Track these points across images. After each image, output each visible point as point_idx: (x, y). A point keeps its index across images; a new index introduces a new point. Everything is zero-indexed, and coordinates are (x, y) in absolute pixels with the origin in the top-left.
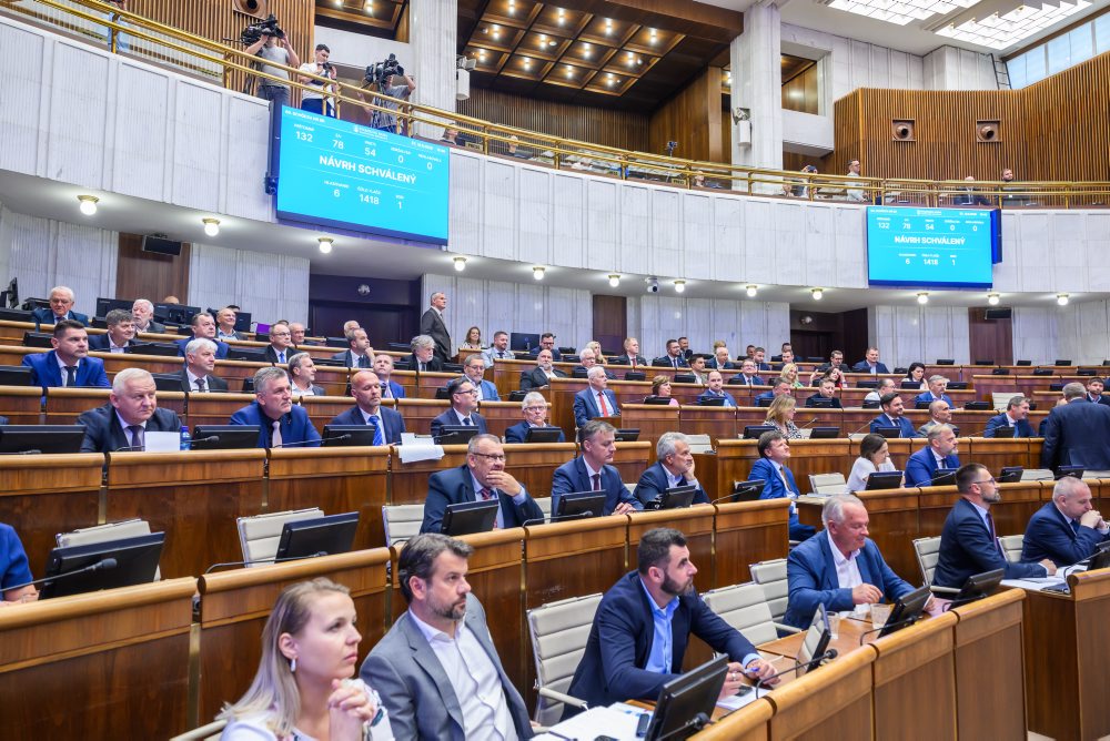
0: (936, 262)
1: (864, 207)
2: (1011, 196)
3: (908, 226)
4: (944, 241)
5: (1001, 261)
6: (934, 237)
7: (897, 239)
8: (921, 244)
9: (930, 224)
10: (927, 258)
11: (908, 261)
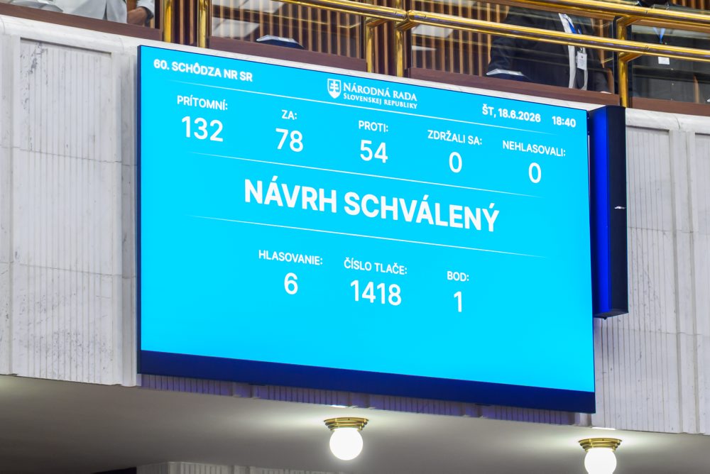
0: (394, 296)
1: (130, 44)
2: (664, 61)
3: (296, 141)
4: (424, 212)
5: (623, 308)
6: (390, 191)
7: (252, 191)
8: (340, 219)
9: (376, 138)
10: (364, 278)
11: (290, 283)
